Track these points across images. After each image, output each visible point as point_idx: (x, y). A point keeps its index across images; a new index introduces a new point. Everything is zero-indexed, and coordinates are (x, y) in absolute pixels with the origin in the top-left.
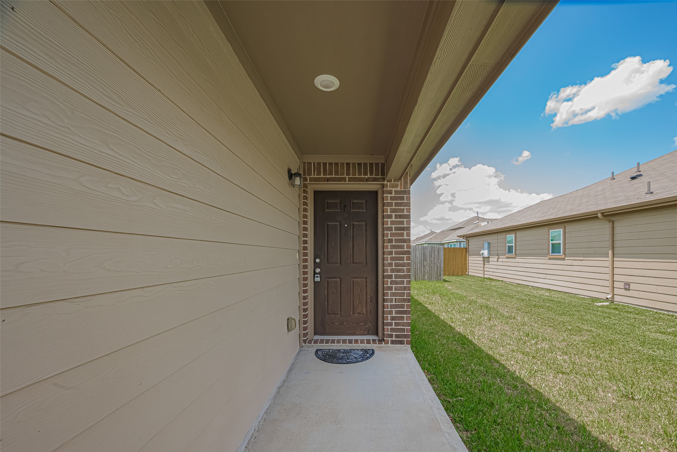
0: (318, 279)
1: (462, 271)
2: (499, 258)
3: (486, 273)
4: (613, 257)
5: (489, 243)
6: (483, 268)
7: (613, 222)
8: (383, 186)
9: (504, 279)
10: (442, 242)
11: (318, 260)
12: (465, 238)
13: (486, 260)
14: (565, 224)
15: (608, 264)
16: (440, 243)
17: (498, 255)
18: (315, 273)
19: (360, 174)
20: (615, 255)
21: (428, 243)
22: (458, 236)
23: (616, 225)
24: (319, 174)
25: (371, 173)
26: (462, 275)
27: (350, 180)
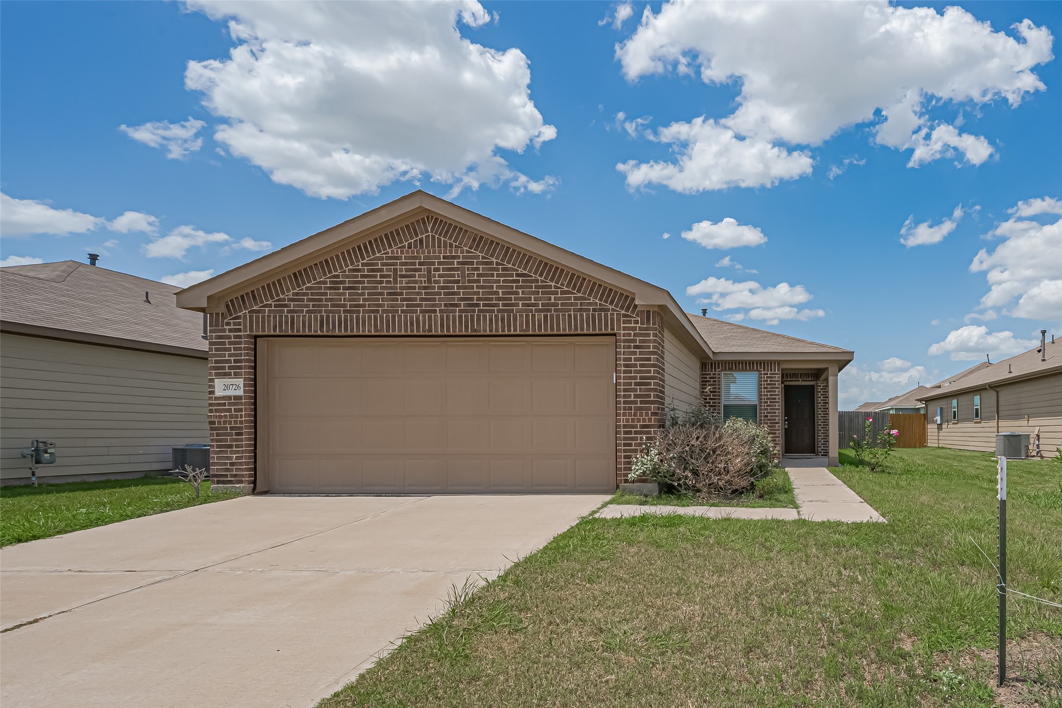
0: (786, 427)
1: (921, 442)
2: (948, 424)
3: (940, 442)
4: (998, 419)
5: (941, 409)
6: (937, 437)
7: (997, 392)
8: (817, 383)
9: (952, 447)
10: (916, 407)
11: (786, 418)
12: (924, 402)
13: (940, 427)
14: (981, 392)
15: (995, 424)
16: (914, 407)
17: (947, 422)
18: (785, 424)
19: (806, 378)
20: (1000, 418)
21: (895, 409)
22: (916, 400)
23: (1000, 394)
24: (788, 378)
25: (811, 378)
26: (920, 447)
27: (802, 381)
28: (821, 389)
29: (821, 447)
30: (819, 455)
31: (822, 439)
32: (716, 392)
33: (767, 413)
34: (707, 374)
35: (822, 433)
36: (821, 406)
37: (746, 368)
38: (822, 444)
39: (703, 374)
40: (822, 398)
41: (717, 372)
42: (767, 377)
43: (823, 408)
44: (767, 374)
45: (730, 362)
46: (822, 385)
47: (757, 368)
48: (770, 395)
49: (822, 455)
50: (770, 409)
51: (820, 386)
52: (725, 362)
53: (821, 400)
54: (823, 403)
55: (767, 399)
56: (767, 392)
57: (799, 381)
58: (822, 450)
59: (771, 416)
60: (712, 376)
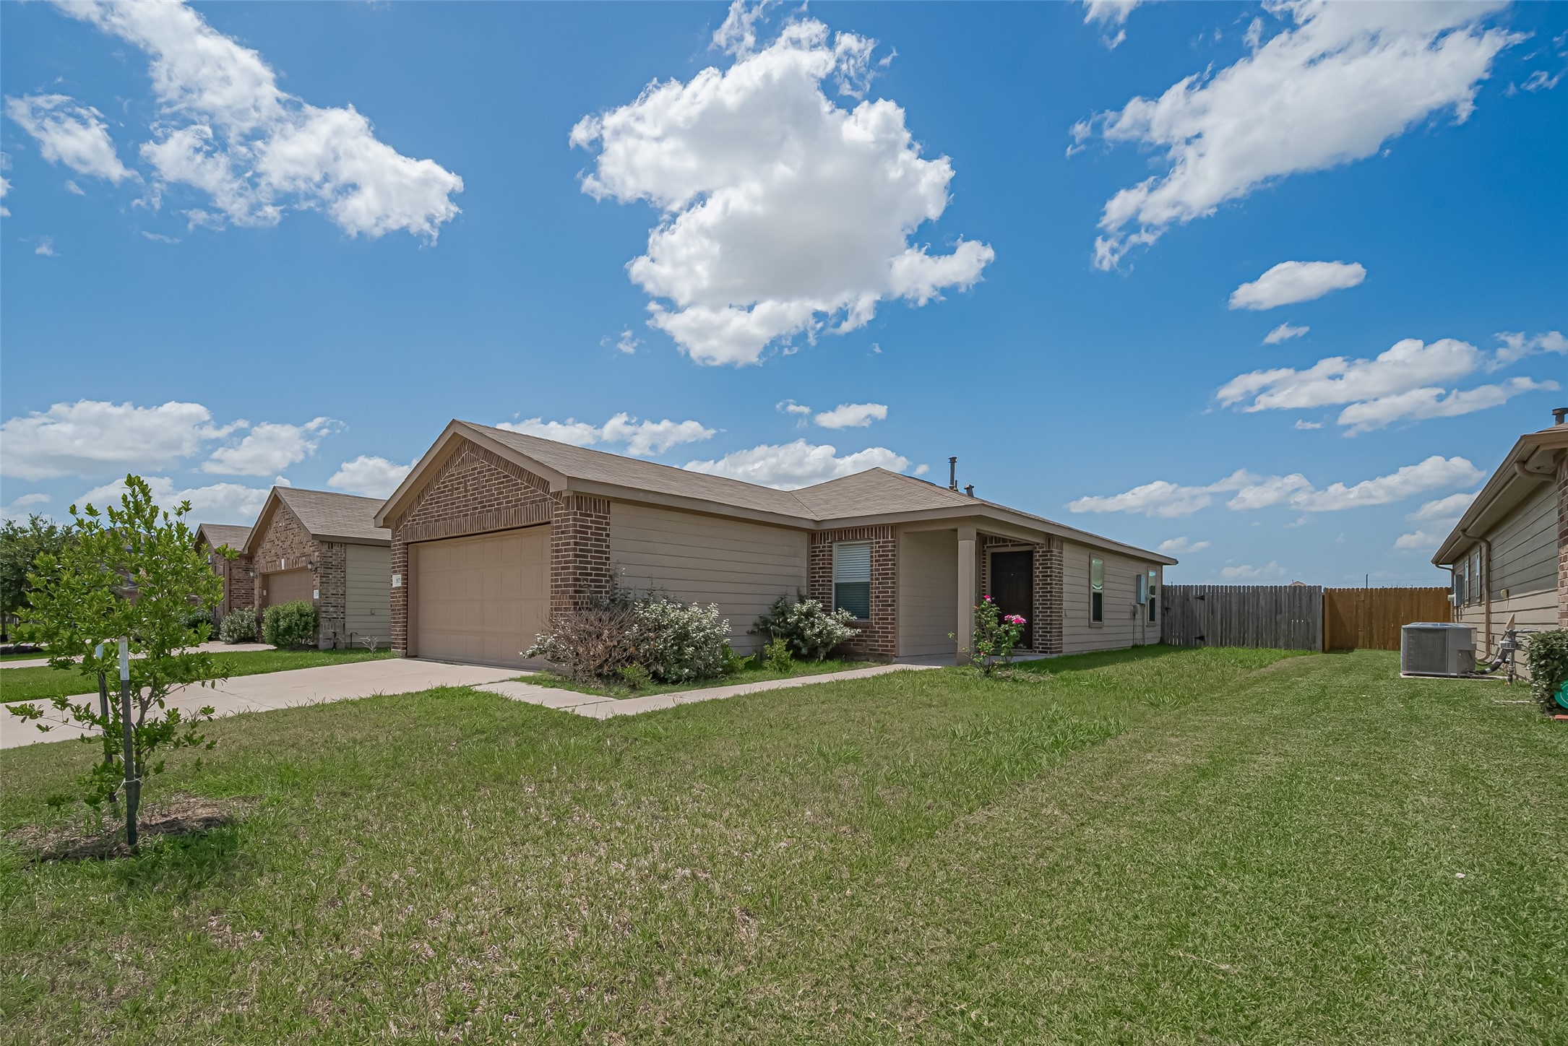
2: (1463, 608)
7: (1489, 545)
8: (1035, 548)
13: (1458, 613)
17: (1463, 603)
27: (1012, 545)
28: (1040, 556)
29: (1038, 640)
30: (1035, 652)
31: (1040, 628)
32: (828, 568)
33: (879, 592)
34: (816, 547)
35: (1040, 620)
36: (1040, 580)
37: (856, 537)
38: (1040, 636)
39: (813, 548)
40: (1041, 569)
41: (826, 545)
42: (879, 547)
43: (1043, 584)
44: (879, 543)
45: (839, 531)
46: (1041, 550)
47: (868, 536)
48: (883, 569)
49: (1040, 652)
50: (883, 588)
51: (1039, 552)
52: (835, 531)
53: (1040, 572)
54: (1043, 576)
55: (879, 574)
56: (879, 565)
57: (1007, 546)
58: (1040, 644)
59: (883, 597)
60: (821, 549)
